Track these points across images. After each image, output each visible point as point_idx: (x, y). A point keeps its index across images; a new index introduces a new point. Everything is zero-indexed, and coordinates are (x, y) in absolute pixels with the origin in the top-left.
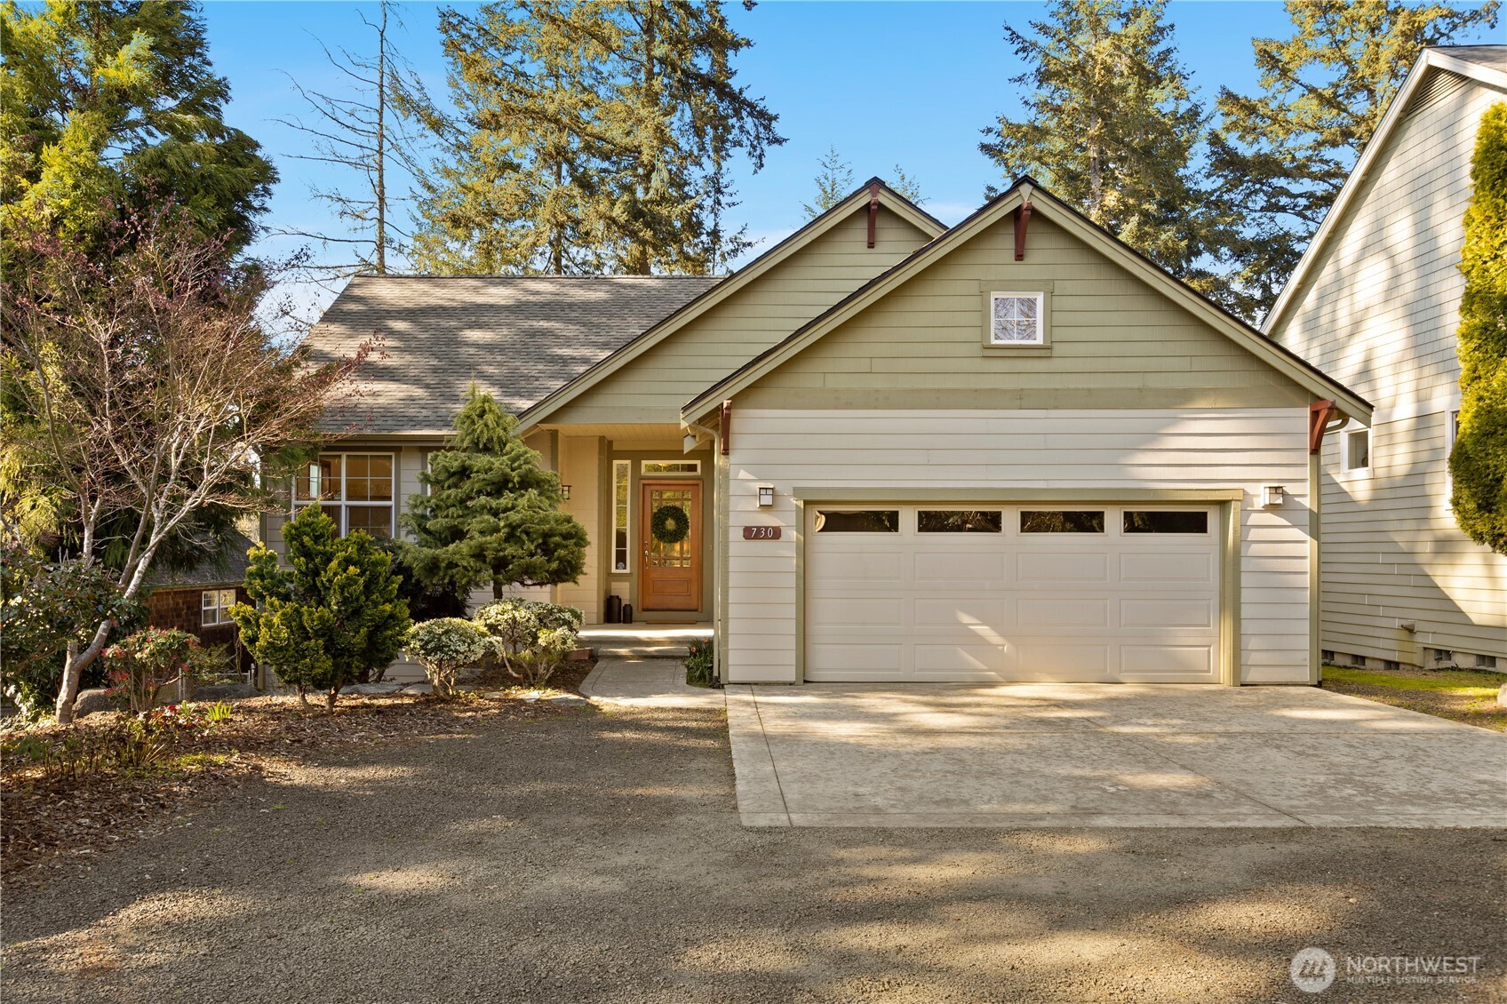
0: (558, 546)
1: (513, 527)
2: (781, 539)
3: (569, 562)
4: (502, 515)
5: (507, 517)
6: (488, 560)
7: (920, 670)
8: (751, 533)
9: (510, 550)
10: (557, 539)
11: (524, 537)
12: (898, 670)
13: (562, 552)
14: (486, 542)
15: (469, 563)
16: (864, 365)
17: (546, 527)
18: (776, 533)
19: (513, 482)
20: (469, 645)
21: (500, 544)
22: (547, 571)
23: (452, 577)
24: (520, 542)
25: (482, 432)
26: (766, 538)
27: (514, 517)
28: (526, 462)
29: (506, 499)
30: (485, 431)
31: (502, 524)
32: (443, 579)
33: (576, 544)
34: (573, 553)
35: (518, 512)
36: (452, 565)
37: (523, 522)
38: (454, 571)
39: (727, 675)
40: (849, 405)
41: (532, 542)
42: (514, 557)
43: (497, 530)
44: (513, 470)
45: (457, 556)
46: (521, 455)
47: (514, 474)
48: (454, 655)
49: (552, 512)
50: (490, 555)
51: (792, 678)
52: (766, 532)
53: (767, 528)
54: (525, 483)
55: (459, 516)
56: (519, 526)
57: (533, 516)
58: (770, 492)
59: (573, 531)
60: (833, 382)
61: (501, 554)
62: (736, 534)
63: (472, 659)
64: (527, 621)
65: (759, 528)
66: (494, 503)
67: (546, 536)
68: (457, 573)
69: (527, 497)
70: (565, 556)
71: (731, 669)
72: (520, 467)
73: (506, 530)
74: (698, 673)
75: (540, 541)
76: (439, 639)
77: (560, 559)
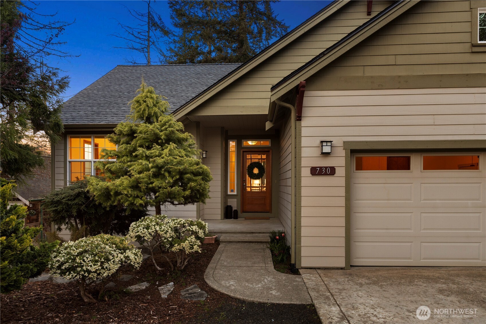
0: (190, 180)
1: (159, 168)
2: (335, 175)
3: (198, 191)
4: (151, 160)
5: (154, 161)
6: (142, 190)
7: (424, 259)
8: (315, 171)
9: (157, 183)
10: (188, 175)
11: (167, 174)
12: (409, 258)
13: (193, 184)
14: (139, 178)
15: (128, 192)
16: (391, 60)
17: (181, 167)
18: (332, 171)
19: (161, 139)
20: (102, 263)
21: (150, 179)
22: (183, 197)
23: (119, 201)
24: (164, 177)
25: (144, 110)
26: (326, 174)
27: (160, 161)
28: (170, 126)
29: (156, 149)
30: (147, 109)
31: (150, 165)
32: (114, 202)
33: (203, 179)
34: (200, 185)
35: (163, 158)
36: (117, 193)
37: (166, 163)
38: (119, 197)
39: (301, 263)
40: (380, 87)
41: (172, 178)
42: (160, 188)
43: (148, 170)
44: (161, 131)
45: (121, 188)
46: (167, 122)
47: (161, 134)
48: (86, 274)
49: (186, 159)
50: (143, 186)
51: (343, 265)
52: (326, 170)
53: (326, 168)
54: (169, 139)
55: (128, 162)
56: (162, 167)
57: (172, 161)
58: (329, 144)
59: (200, 170)
60: (370, 72)
61: (151, 186)
62: (305, 172)
63: (105, 275)
64: (166, 233)
65: (321, 168)
66: (148, 152)
67: (182, 173)
68: (122, 198)
69: (169, 148)
70: (195, 186)
71: (303, 259)
72: (166, 129)
73: (154, 170)
74: (280, 258)
75: (178, 177)
76: (74, 260)
77: (191, 188)
